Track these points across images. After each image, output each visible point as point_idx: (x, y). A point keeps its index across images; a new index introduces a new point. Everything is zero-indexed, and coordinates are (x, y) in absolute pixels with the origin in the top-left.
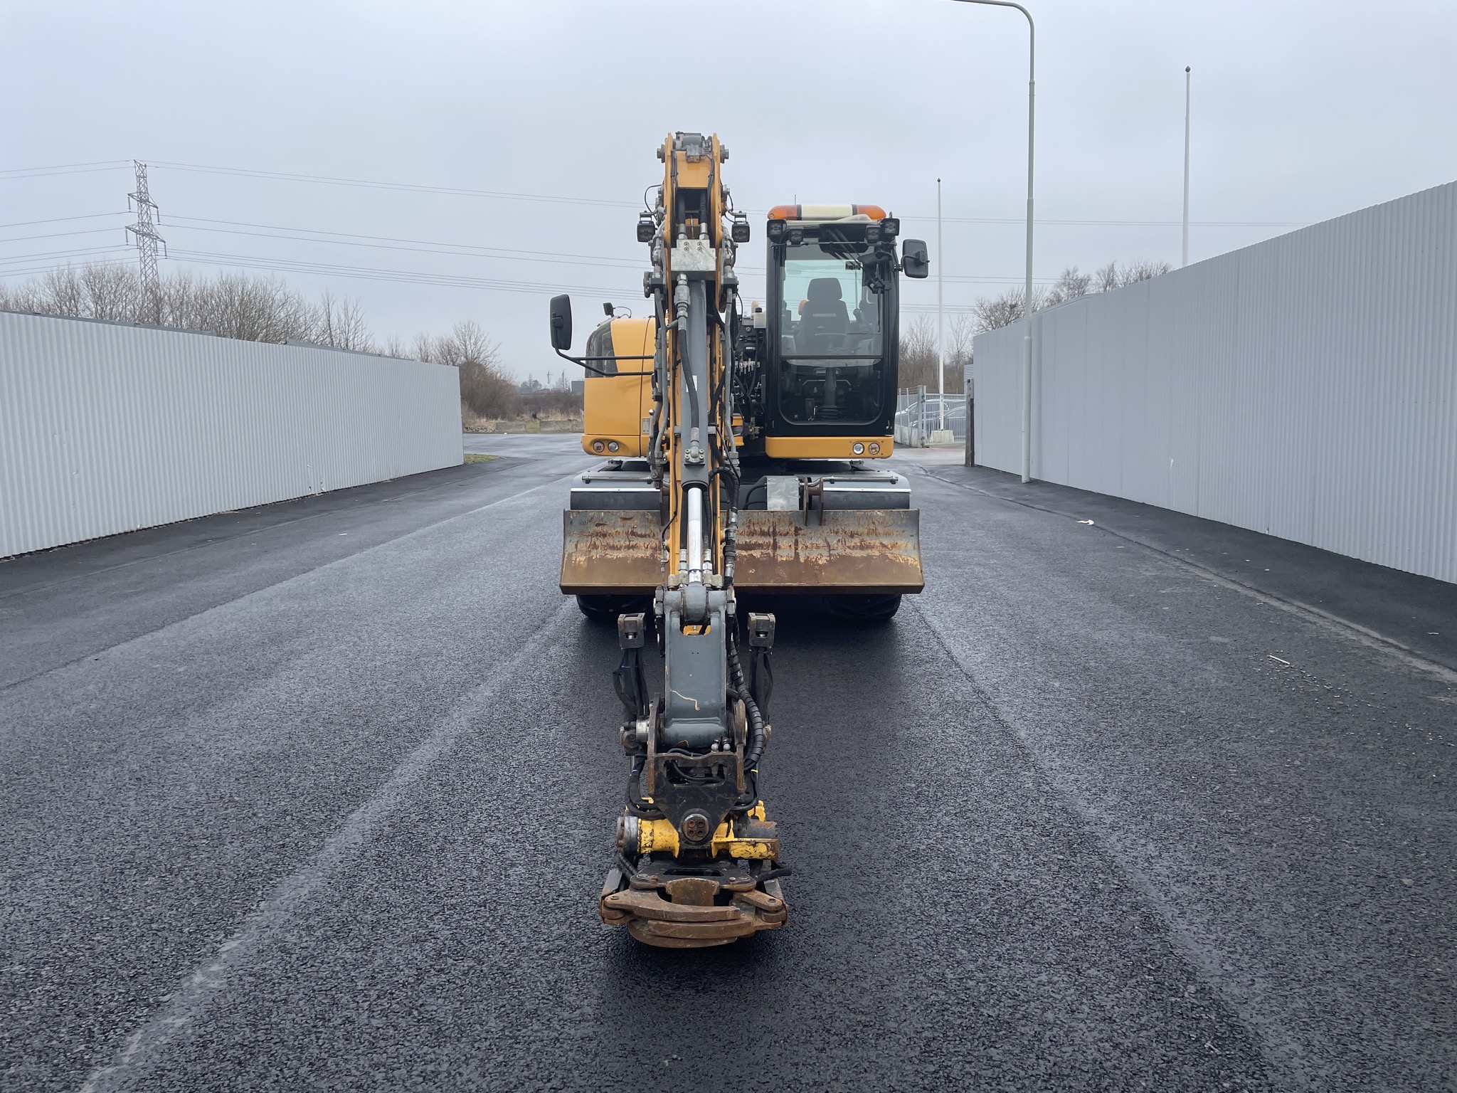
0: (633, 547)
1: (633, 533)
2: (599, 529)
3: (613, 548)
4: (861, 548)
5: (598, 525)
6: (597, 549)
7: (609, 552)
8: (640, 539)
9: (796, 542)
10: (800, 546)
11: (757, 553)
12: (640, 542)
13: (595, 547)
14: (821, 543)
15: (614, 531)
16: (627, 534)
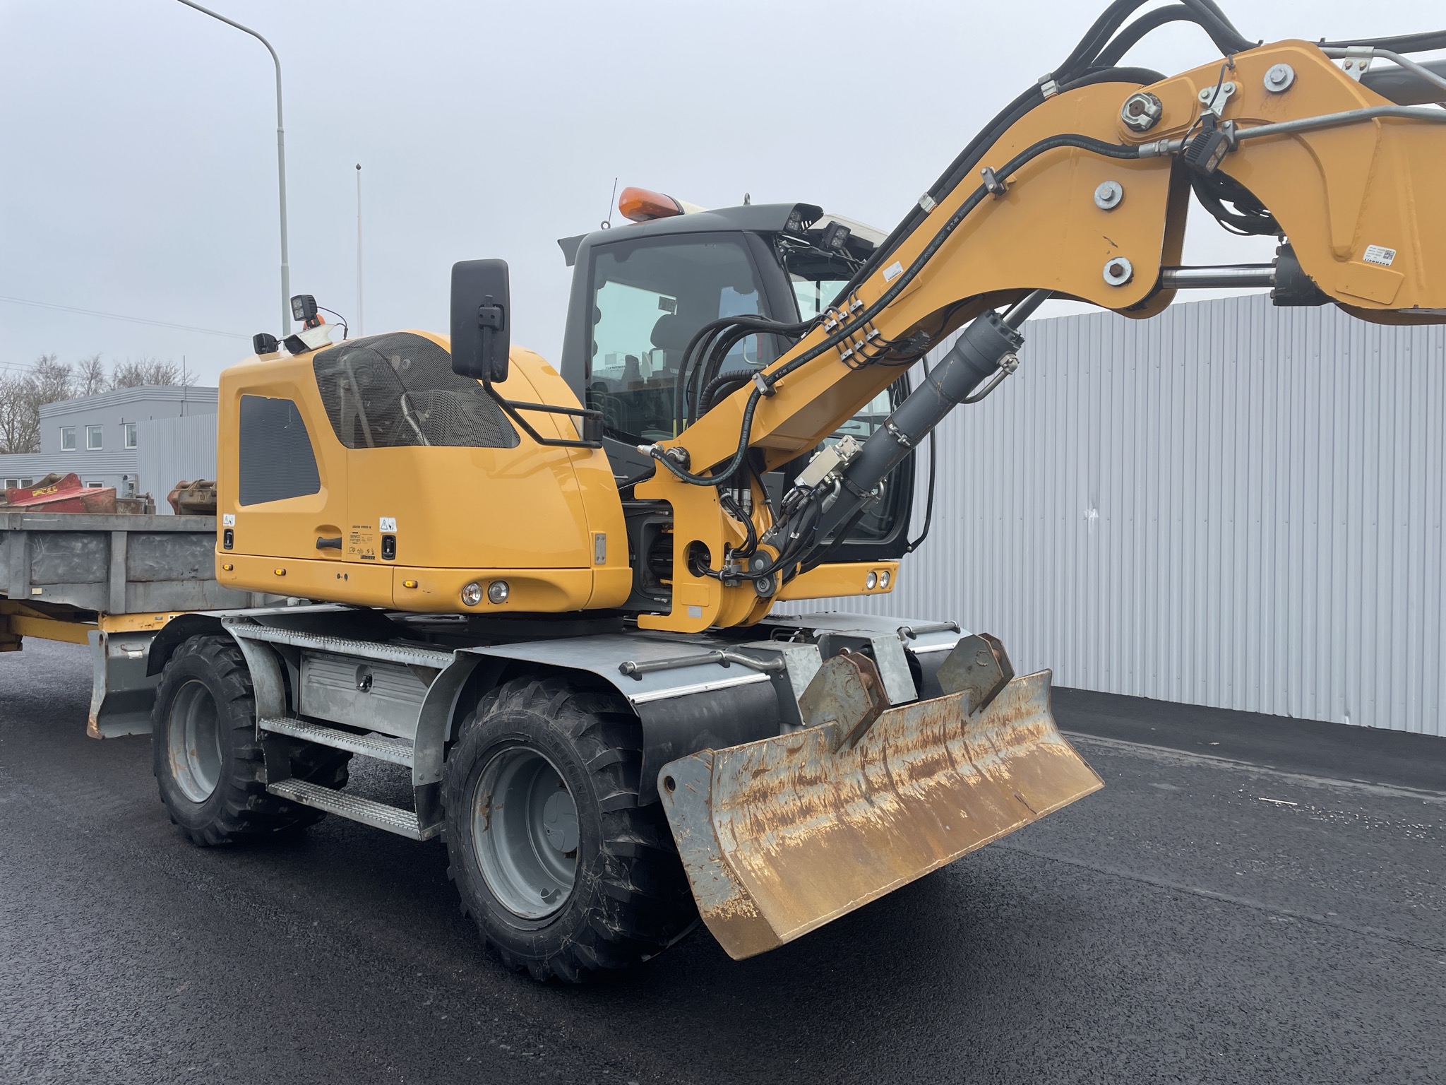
0: (807, 811)
1: (802, 781)
2: (756, 783)
3: (785, 820)
4: (1019, 740)
5: (756, 775)
6: (764, 830)
7: (783, 831)
8: (809, 788)
9: (965, 744)
10: (972, 753)
11: (941, 777)
12: (812, 795)
13: (758, 826)
14: (984, 741)
15: (777, 782)
16: (793, 783)
